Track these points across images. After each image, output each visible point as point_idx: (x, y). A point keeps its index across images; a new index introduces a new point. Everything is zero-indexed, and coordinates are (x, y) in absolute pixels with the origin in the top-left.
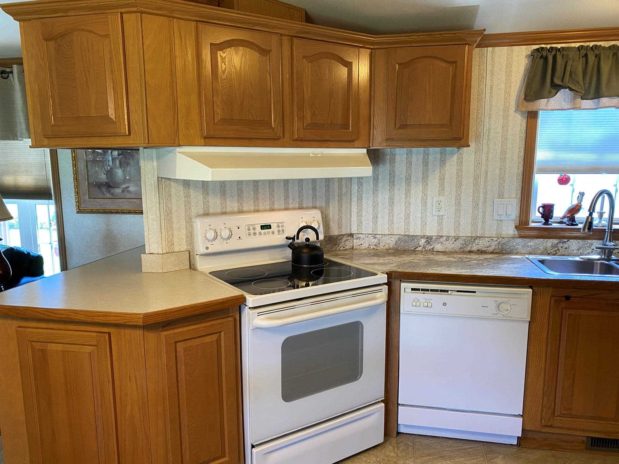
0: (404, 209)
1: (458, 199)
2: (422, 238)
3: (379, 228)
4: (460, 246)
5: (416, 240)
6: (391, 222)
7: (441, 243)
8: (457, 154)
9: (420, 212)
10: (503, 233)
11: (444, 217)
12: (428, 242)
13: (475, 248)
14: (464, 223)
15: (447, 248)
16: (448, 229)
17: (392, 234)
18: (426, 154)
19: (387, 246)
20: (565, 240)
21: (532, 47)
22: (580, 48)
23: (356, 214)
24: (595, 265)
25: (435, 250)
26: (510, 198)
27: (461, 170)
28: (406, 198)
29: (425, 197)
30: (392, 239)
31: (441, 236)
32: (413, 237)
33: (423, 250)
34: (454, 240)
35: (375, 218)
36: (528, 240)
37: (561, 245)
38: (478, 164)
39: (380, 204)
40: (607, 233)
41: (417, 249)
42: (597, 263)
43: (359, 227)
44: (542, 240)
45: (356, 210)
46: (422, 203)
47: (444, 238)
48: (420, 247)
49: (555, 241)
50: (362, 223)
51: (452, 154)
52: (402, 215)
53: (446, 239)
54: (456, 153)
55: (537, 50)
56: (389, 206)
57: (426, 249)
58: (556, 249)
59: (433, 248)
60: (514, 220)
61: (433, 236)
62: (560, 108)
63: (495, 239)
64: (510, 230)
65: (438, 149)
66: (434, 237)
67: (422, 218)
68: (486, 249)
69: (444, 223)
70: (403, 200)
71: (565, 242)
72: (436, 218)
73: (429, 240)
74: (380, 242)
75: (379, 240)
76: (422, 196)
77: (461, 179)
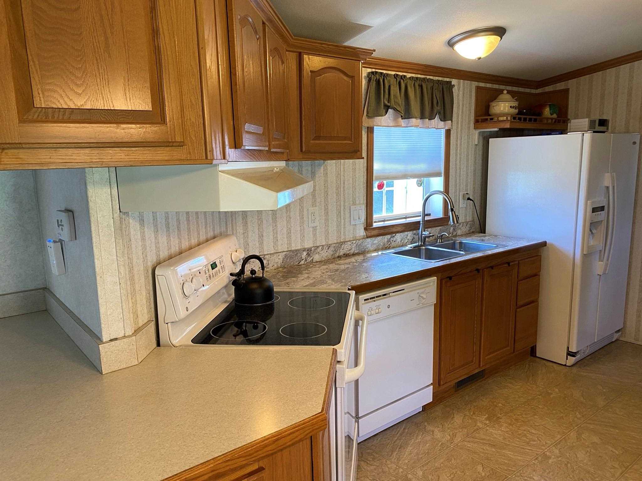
0: (286, 224)
1: (326, 209)
2: (304, 251)
3: (265, 248)
4: (332, 253)
5: (299, 254)
6: (276, 240)
7: (319, 253)
8: (323, 166)
9: (299, 225)
10: (357, 235)
11: (317, 228)
12: (308, 255)
13: (341, 254)
14: (331, 231)
15: (322, 257)
16: (321, 238)
17: (277, 251)
18: (300, 166)
19: (276, 266)
20: (394, 235)
21: (367, 70)
22: (396, 76)
23: (242, 236)
24: (422, 250)
25: (314, 261)
26: (360, 204)
27: (327, 181)
28: (287, 213)
29: (302, 210)
30: (280, 257)
31: (318, 247)
32: (297, 252)
33: (305, 263)
34: (327, 248)
35: (261, 236)
36: (374, 239)
37: (392, 239)
38: (338, 175)
39: (264, 222)
40: (421, 224)
41: (300, 264)
42: (423, 249)
43: (246, 250)
44: (382, 237)
45: (242, 230)
46: (300, 216)
47: (321, 247)
48: (303, 261)
49: (389, 236)
50: (248, 245)
51: (320, 165)
52: (285, 230)
53: (322, 248)
54: (322, 164)
55: (372, 73)
56: (273, 222)
57: (308, 261)
58: (390, 243)
59: (312, 260)
60: (363, 223)
61: (311, 248)
62: (387, 125)
63: (354, 242)
64: (361, 232)
65: (309, 162)
66: (313, 249)
67: (301, 231)
68: (349, 252)
69: (318, 233)
70: (285, 215)
71: (394, 236)
72: (311, 229)
73: (309, 251)
74: (269, 262)
75: (268, 261)
76: (300, 209)
77: (327, 190)
